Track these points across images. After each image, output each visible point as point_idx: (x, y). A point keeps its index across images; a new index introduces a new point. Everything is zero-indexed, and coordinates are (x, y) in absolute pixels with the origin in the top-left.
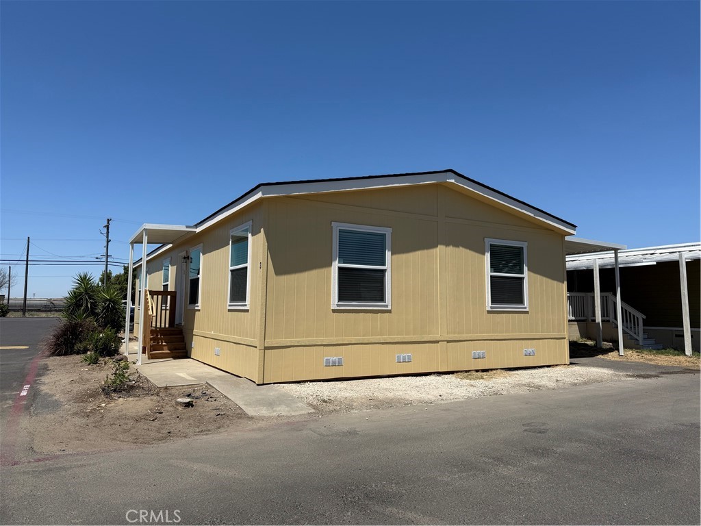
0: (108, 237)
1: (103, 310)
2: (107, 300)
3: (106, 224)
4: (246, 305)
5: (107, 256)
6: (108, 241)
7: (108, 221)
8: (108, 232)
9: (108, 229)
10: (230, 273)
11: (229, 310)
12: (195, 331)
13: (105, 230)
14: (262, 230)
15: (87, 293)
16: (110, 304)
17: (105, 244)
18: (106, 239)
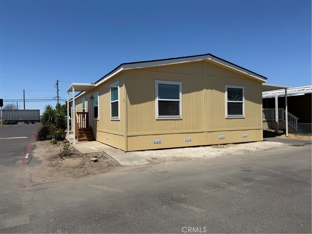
0: (58, 88)
1: (58, 121)
2: (59, 116)
3: (56, 83)
4: (118, 118)
6: (58, 90)
7: (57, 81)
8: (58, 86)
9: (57, 85)
10: (111, 104)
11: (112, 120)
12: (97, 129)
14: (124, 85)
15: (50, 114)
16: (60, 118)
17: (57, 92)
18: (57, 89)
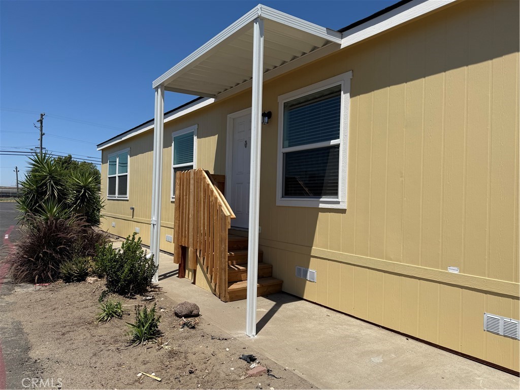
0: (41, 130)
1: (77, 200)
2: (81, 187)
3: (40, 119)
5: (42, 148)
6: (42, 135)
7: (42, 115)
8: (42, 126)
9: (42, 124)
13: (39, 125)
15: (52, 178)
16: (85, 192)
17: (39, 138)
18: (40, 132)
